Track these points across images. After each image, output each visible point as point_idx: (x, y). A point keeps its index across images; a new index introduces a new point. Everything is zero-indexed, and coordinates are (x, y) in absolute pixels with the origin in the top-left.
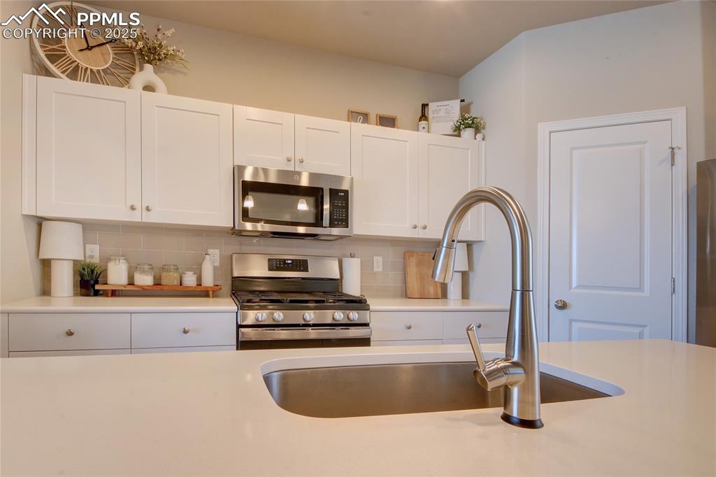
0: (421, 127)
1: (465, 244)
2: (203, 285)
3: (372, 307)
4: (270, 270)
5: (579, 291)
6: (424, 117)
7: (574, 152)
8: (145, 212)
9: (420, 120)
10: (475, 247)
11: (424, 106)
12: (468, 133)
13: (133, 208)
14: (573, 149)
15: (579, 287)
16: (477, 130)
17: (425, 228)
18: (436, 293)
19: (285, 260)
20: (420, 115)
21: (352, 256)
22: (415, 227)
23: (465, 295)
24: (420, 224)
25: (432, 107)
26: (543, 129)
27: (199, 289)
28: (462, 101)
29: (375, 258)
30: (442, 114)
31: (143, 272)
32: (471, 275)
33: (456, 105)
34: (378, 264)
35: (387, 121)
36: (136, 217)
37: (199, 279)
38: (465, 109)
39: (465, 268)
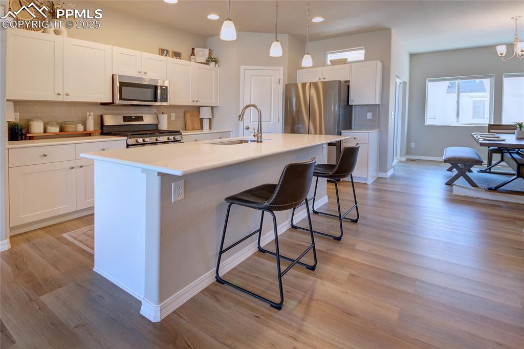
0: (192, 59)
1: (210, 108)
2: (87, 130)
3: (183, 134)
4: (124, 121)
5: (253, 123)
6: (193, 54)
7: (252, 77)
8: (65, 96)
9: (191, 55)
10: (214, 109)
11: (193, 49)
12: (212, 64)
13: (59, 94)
14: (251, 76)
15: (253, 122)
16: (216, 63)
17: (197, 101)
18: (198, 127)
19: (131, 117)
20: (191, 53)
21: (163, 113)
22: (193, 101)
23: (210, 128)
24: (196, 100)
25: (196, 50)
26: (242, 67)
27: (85, 132)
28: (210, 50)
29: (172, 114)
30: (201, 53)
31: (52, 126)
32: (213, 120)
33: (207, 50)
34: (173, 116)
35: (177, 55)
36: (60, 99)
37: (85, 128)
38: (210, 53)
39: (211, 117)
